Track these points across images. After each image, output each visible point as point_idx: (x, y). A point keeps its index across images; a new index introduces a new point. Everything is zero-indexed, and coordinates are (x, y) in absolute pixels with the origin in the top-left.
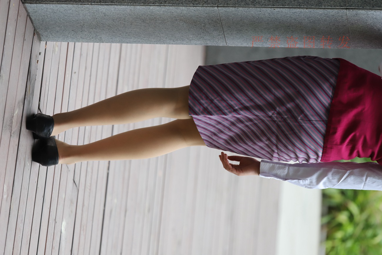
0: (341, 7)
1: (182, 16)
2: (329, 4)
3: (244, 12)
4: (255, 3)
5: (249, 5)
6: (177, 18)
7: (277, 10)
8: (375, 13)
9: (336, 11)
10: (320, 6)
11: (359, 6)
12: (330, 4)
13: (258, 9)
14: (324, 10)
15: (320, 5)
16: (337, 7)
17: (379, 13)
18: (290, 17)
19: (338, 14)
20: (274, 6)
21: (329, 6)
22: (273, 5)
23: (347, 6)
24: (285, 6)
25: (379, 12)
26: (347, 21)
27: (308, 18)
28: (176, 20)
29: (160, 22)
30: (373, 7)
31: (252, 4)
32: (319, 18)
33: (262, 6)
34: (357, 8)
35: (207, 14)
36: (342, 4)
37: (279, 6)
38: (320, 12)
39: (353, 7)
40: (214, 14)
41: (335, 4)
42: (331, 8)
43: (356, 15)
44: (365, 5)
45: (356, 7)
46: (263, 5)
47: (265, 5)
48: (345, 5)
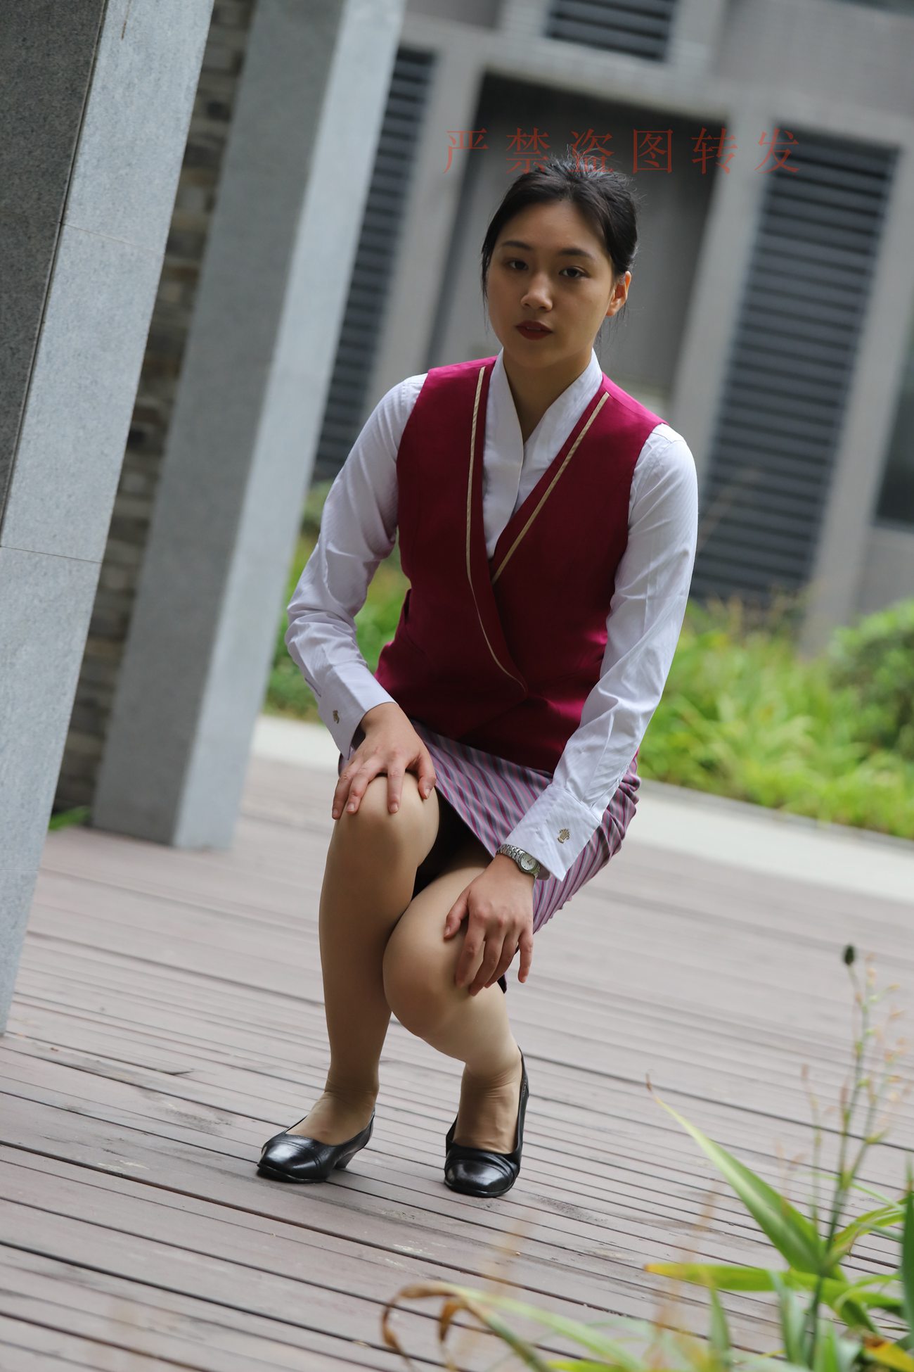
0: (53, 236)
1: (6, 646)
2: (43, 265)
3: (24, 484)
4: (4, 450)
5: (8, 465)
6: (9, 661)
7: (33, 400)
8: (86, 157)
9: (62, 251)
10: (43, 287)
11: (59, 190)
12: (41, 263)
13: (23, 445)
14: (55, 280)
15: (39, 288)
16: (51, 245)
17: (87, 146)
18: (57, 373)
19: (72, 249)
20: (21, 403)
21: (46, 266)
22: (19, 405)
23: (56, 221)
24: (26, 375)
25: (84, 145)
26: (92, 235)
27: (67, 328)
28: (12, 665)
29: (9, 709)
30: (69, 156)
31: (6, 458)
32: (72, 300)
33: (17, 433)
34: (64, 197)
35: (10, 580)
36: (48, 234)
37: (23, 392)
38: (59, 292)
39: (59, 206)
40: (14, 562)
41: (44, 250)
42: (51, 263)
43: (80, 204)
44: (60, 176)
45: (61, 198)
46: (13, 431)
47: (15, 425)
48: (52, 225)
